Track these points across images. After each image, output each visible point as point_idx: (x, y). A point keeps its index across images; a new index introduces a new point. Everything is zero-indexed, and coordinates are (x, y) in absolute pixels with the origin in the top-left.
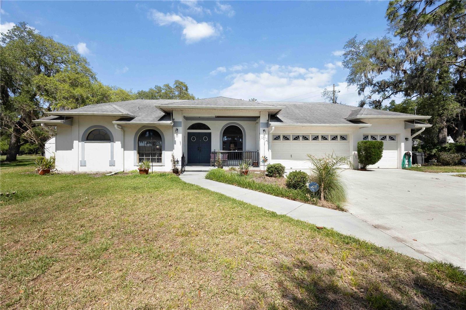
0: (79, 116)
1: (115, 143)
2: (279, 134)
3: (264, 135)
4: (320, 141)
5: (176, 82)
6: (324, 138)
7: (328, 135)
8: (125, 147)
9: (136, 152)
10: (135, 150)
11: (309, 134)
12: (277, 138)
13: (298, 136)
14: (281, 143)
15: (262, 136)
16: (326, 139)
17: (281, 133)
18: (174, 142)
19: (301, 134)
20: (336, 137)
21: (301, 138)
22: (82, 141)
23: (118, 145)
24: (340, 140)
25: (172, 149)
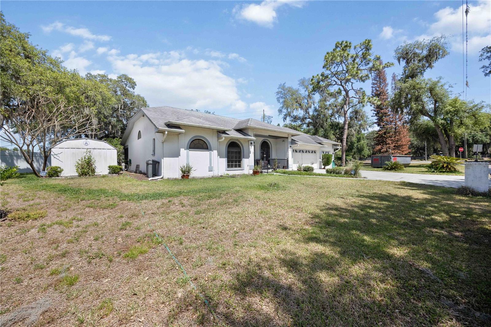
1: (213, 151)
7: (310, 150)
8: (220, 155)
9: (227, 159)
10: (226, 157)
11: (304, 149)
15: (289, 149)
16: (310, 152)
18: (249, 152)
22: (187, 149)
23: (215, 152)
24: (314, 153)
25: (248, 157)
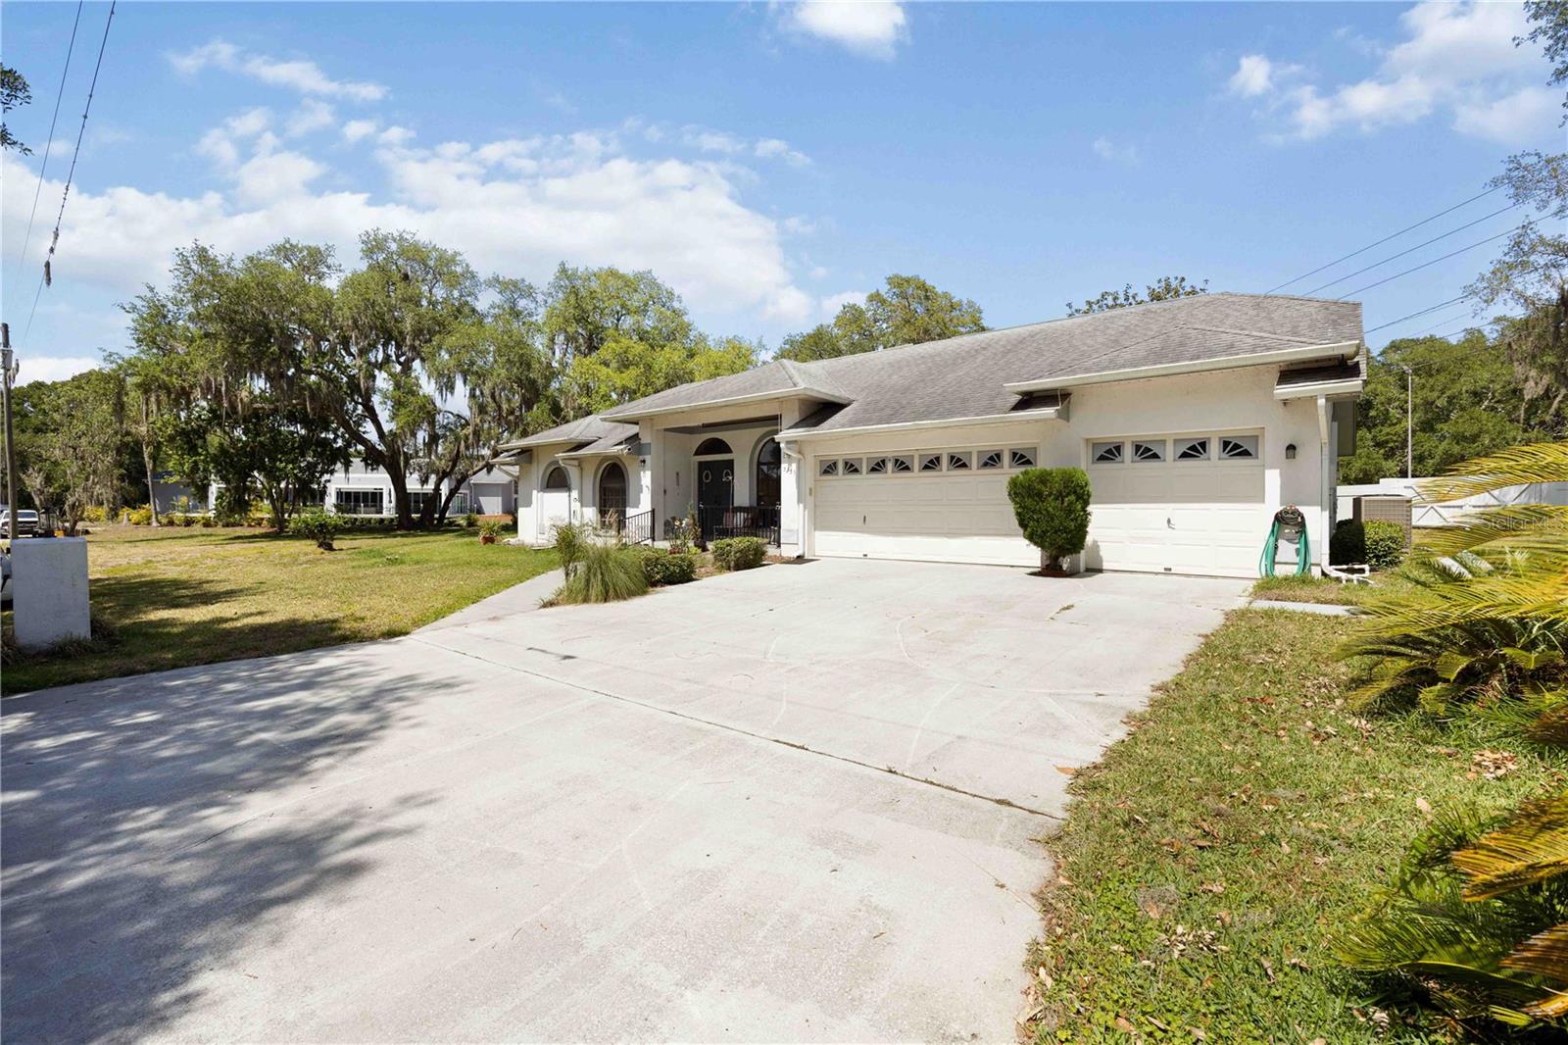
0: (538, 446)
2: (835, 458)
3: (790, 465)
4: (946, 475)
5: (890, 281)
6: (958, 462)
7: (970, 453)
8: (582, 500)
10: (594, 505)
11: (910, 453)
12: (829, 469)
13: (883, 461)
14: (841, 481)
16: (964, 465)
17: (841, 452)
18: (640, 490)
19: (890, 455)
20: (998, 456)
21: (890, 466)
22: (541, 491)
23: (575, 495)
24: (1010, 467)
